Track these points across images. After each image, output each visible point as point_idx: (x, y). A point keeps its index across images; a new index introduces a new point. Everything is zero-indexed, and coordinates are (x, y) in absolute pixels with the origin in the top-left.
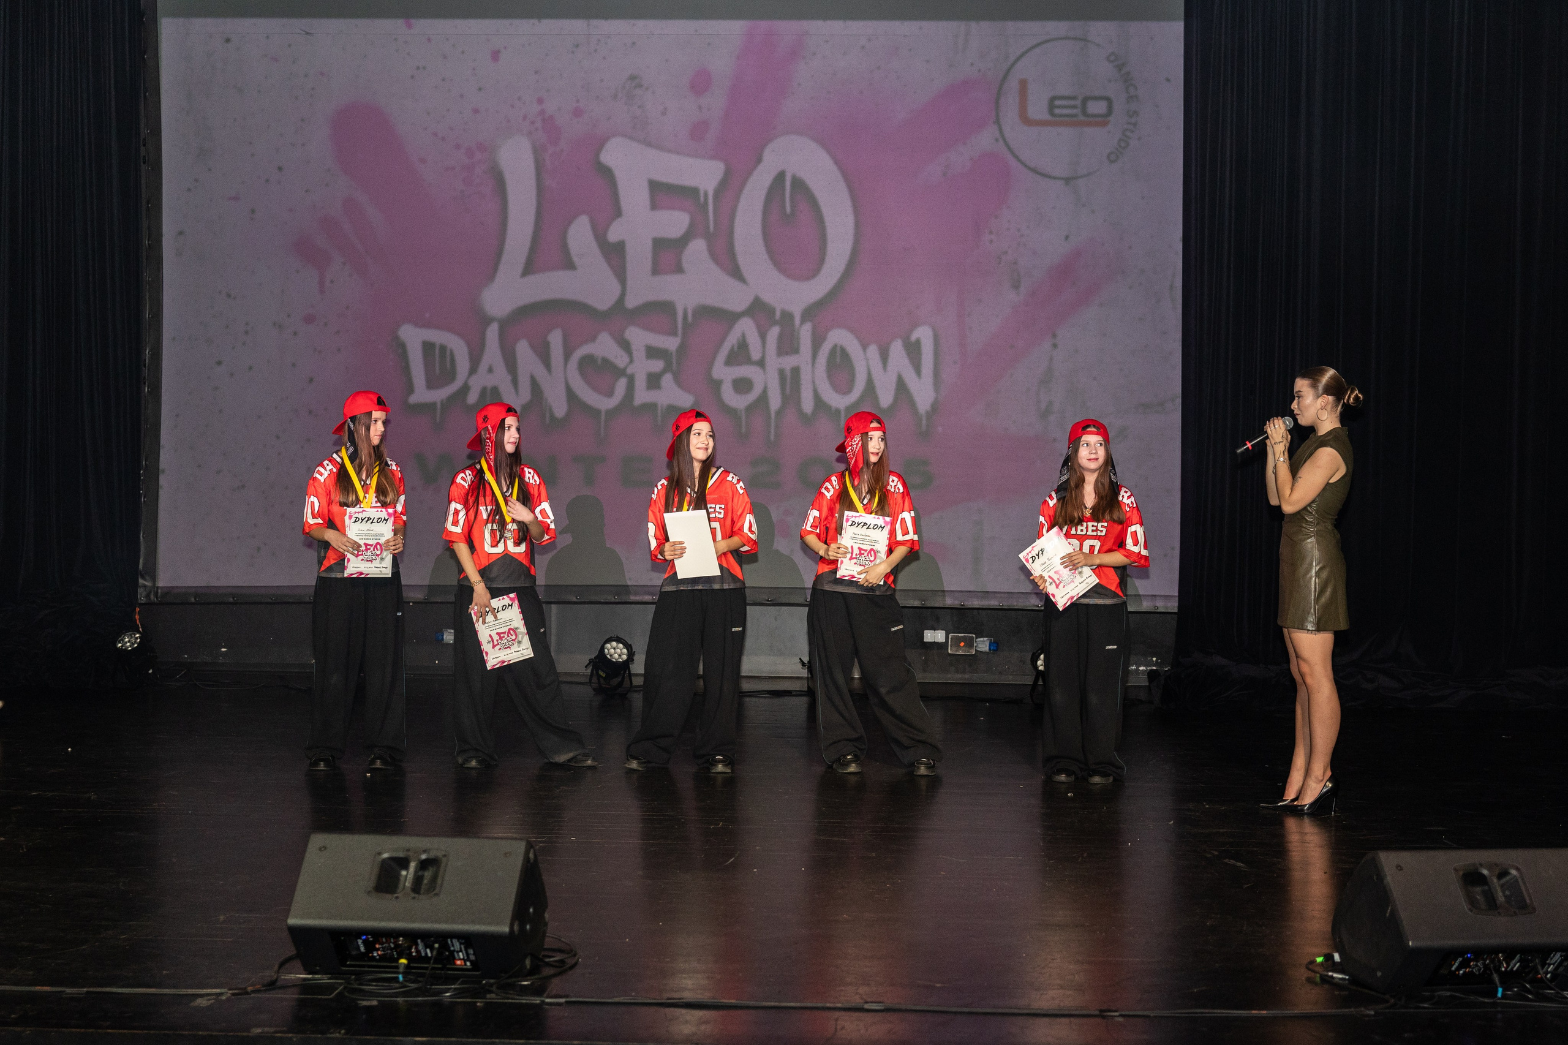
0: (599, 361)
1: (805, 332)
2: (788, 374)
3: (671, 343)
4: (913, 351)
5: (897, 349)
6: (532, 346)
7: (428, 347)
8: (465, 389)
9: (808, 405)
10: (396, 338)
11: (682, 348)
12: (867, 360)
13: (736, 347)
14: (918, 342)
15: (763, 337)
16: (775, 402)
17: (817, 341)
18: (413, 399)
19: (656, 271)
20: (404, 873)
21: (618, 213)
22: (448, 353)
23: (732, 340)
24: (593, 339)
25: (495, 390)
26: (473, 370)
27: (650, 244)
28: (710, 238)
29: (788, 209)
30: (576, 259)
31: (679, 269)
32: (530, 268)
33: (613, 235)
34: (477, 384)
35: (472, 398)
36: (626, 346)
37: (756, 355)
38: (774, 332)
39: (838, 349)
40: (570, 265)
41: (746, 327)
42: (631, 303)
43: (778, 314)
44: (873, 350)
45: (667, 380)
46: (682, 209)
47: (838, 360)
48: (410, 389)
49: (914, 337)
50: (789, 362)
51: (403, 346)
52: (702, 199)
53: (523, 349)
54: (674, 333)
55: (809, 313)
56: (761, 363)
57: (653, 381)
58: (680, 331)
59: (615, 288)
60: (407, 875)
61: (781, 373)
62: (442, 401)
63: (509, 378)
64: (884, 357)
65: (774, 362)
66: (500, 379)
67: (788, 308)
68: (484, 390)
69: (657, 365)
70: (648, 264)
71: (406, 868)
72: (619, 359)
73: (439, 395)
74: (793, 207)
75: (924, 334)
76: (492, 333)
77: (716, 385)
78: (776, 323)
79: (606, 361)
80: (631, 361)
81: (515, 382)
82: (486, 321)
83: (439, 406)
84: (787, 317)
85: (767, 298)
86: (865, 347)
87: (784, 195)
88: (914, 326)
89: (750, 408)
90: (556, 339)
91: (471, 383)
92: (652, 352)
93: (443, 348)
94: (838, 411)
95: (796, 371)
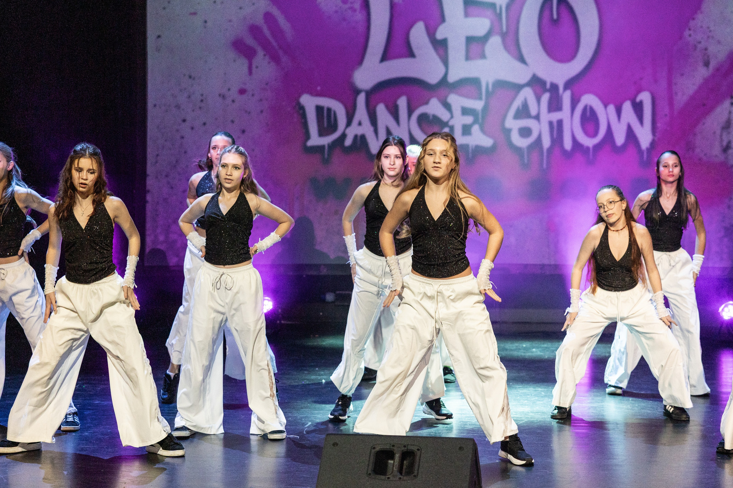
0: (431, 117)
1: (566, 97)
2: (555, 124)
3: (478, 105)
4: (638, 108)
5: (627, 107)
6: (387, 107)
7: (319, 109)
8: (344, 136)
9: (568, 144)
10: (299, 104)
11: (486, 108)
12: (607, 114)
13: (521, 107)
14: (641, 103)
15: (538, 99)
16: (546, 142)
17: (574, 103)
18: (310, 143)
19: (468, 58)
20: (391, 462)
21: (442, 19)
22: (332, 113)
23: (518, 103)
24: (427, 103)
25: (363, 137)
26: (349, 123)
27: (463, 40)
28: (504, 36)
29: (555, 16)
30: (416, 51)
31: (483, 56)
32: (385, 57)
33: (440, 35)
34: (352, 132)
35: (348, 142)
36: (447, 106)
37: (534, 112)
38: (546, 97)
39: (588, 108)
40: (411, 54)
41: (528, 93)
42: (452, 78)
43: (548, 86)
44: (611, 108)
45: (476, 129)
46: (485, 17)
47: (588, 113)
48: (307, 136)
49: (638, 99)
50: (555, 116)
51: (302, 108)
52: (498, 11)
53: (381, 109)
54: (480, 98)
55: (568, 85)
56: (537, 117)
57: (466, 130)
58: (484, 97)
59: (441, 70)
60: (393, 464)
61: (551, 123)
62: (328, 145)
63: (372, 129)
64: (619, 111)
65: (546, 117)
66: (367, 129)
67: (555, 81)
68: (356, 136)
69: (468, 120)
70: (463, 52)
71: (392, 458)
72: (443, 115)
73: (326, 141)
74: (558, 14)
75: (645, 97)
76: (361, 99)
77: (508, 132)
78: (545, 90)
79: (435, 118)
80: (452, 117)
81: (376, 132)
82: (357, 92)
83: (326, 146)
84: (554, 87)
85: (541, 74)
86: (606, 106)
87: (551, 8)
88: (639, 91)
89: (531, 147)
90: (402, 102)
91: (348, 131)
92: (465, 111)
93: (329, 110)
94: (588, 148)
95: (560, 123)
